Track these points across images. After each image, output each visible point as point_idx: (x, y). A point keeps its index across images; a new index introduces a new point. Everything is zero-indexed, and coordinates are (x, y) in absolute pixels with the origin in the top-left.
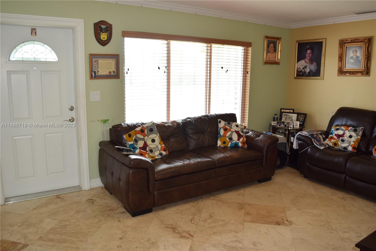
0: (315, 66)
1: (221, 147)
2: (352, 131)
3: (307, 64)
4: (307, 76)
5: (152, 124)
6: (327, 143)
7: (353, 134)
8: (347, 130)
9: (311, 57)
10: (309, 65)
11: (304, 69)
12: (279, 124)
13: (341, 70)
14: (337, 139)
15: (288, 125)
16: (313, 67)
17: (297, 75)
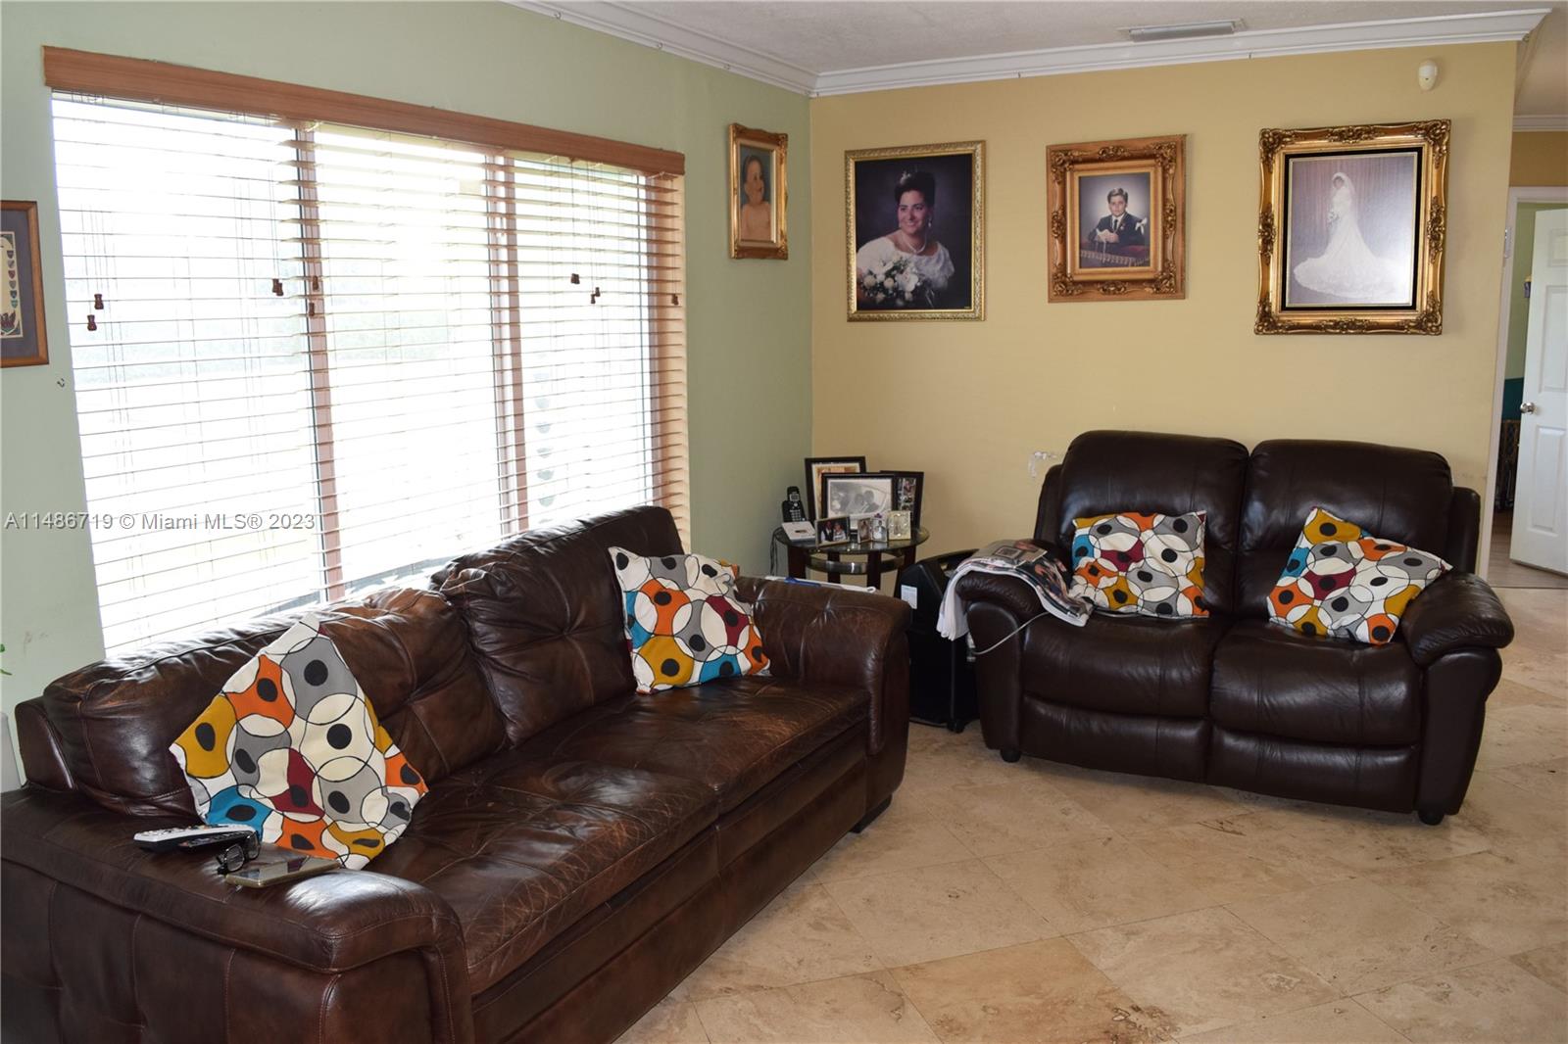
0: (945, 261)
1: (658, 691)
2: (1169, 531)
3: (905, 255)
4: (908, 306)
5: (314, 634)
6: (1086, 595)
7: (1176, 542)
8: (1148, 528)
9: (920, 223)
10: (915, 258)
11: (893, 277)
12: (825, 533)
13: (1066, 276)
14: (1121, 574)
15: (864, 533)
16: (936, 267)
17: (861, 306)
